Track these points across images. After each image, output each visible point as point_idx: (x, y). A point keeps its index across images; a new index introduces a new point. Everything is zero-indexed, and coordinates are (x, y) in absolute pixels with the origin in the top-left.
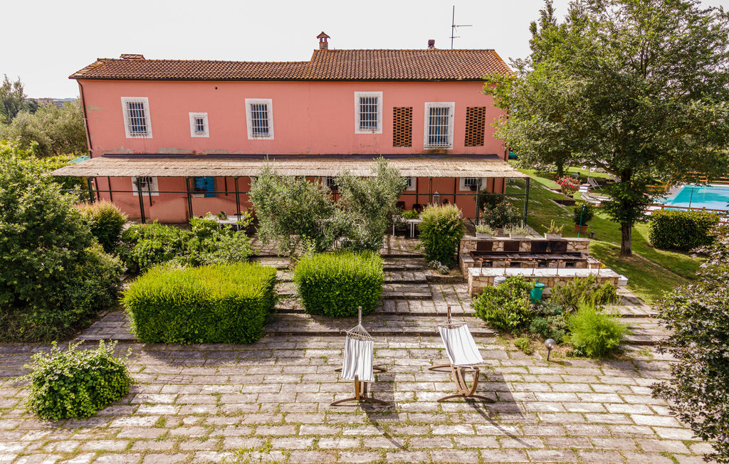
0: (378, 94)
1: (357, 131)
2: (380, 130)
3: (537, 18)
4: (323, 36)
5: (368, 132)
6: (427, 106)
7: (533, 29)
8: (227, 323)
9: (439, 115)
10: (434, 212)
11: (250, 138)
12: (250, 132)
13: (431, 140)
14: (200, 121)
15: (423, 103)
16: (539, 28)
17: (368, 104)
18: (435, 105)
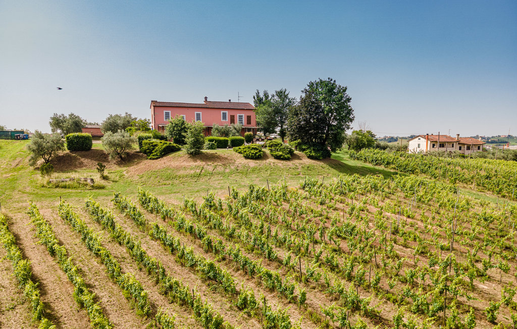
0: (227, 112)
1: (222, 120)
2: (227, 121)
3: (255, 95)
4: (206, 98)
5: (224, 121)
6: (238, 115)
7: (254, 98)
8: (223, 144)
9: (241, 117)
10: (247, 133)
15: (237, 115)
16: (256, 97)
17: (224, 115)
18: (240, 115)
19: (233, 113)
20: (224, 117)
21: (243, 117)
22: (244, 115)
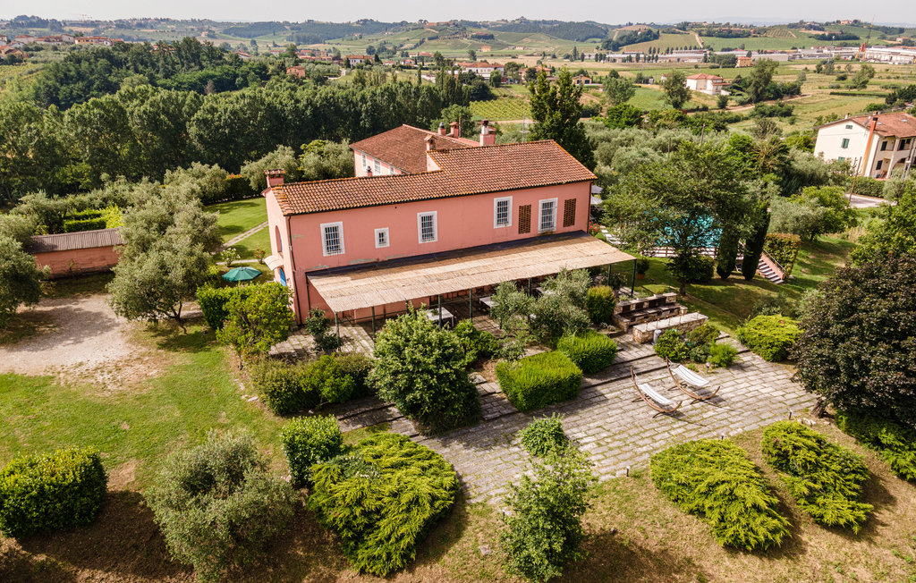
0: (509, 198)
2: (510, 225)
5: (502, 226)
6: (541, 202)
9: (547, 207)
11: (420, 242)
12: (420, 237)
13: (543, 226)
14: (381, 235)
15: (538, 202)
17: (503, 207)
18: (546, 201)
19: (526, 199)
20: (502, 216)
21: (556, 205)
22: (557, 201)
